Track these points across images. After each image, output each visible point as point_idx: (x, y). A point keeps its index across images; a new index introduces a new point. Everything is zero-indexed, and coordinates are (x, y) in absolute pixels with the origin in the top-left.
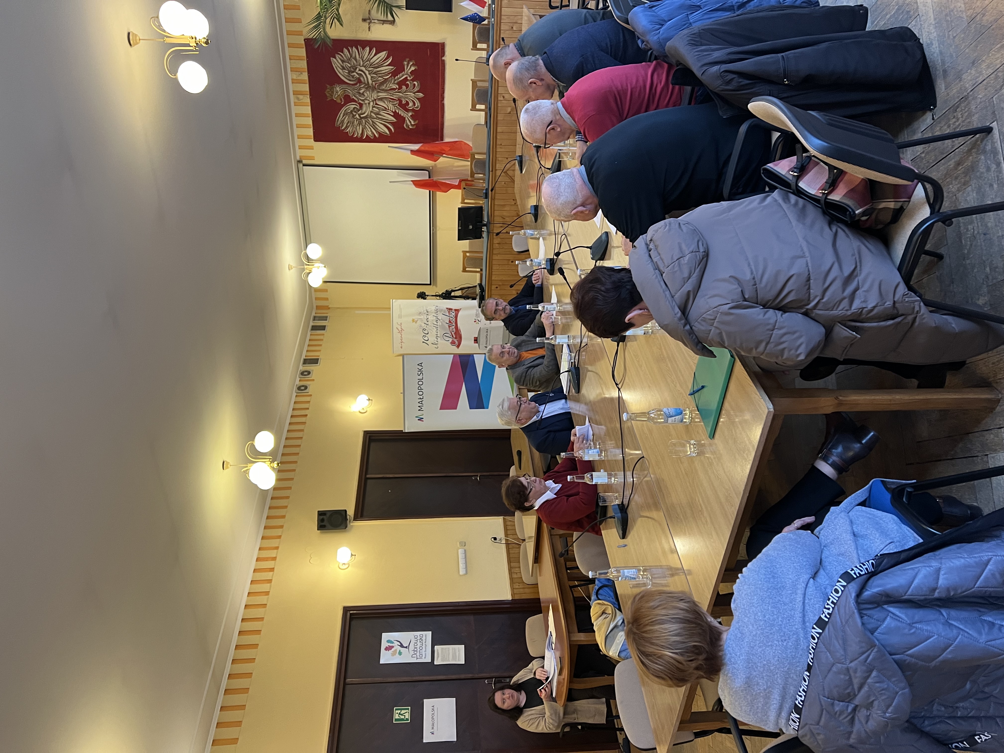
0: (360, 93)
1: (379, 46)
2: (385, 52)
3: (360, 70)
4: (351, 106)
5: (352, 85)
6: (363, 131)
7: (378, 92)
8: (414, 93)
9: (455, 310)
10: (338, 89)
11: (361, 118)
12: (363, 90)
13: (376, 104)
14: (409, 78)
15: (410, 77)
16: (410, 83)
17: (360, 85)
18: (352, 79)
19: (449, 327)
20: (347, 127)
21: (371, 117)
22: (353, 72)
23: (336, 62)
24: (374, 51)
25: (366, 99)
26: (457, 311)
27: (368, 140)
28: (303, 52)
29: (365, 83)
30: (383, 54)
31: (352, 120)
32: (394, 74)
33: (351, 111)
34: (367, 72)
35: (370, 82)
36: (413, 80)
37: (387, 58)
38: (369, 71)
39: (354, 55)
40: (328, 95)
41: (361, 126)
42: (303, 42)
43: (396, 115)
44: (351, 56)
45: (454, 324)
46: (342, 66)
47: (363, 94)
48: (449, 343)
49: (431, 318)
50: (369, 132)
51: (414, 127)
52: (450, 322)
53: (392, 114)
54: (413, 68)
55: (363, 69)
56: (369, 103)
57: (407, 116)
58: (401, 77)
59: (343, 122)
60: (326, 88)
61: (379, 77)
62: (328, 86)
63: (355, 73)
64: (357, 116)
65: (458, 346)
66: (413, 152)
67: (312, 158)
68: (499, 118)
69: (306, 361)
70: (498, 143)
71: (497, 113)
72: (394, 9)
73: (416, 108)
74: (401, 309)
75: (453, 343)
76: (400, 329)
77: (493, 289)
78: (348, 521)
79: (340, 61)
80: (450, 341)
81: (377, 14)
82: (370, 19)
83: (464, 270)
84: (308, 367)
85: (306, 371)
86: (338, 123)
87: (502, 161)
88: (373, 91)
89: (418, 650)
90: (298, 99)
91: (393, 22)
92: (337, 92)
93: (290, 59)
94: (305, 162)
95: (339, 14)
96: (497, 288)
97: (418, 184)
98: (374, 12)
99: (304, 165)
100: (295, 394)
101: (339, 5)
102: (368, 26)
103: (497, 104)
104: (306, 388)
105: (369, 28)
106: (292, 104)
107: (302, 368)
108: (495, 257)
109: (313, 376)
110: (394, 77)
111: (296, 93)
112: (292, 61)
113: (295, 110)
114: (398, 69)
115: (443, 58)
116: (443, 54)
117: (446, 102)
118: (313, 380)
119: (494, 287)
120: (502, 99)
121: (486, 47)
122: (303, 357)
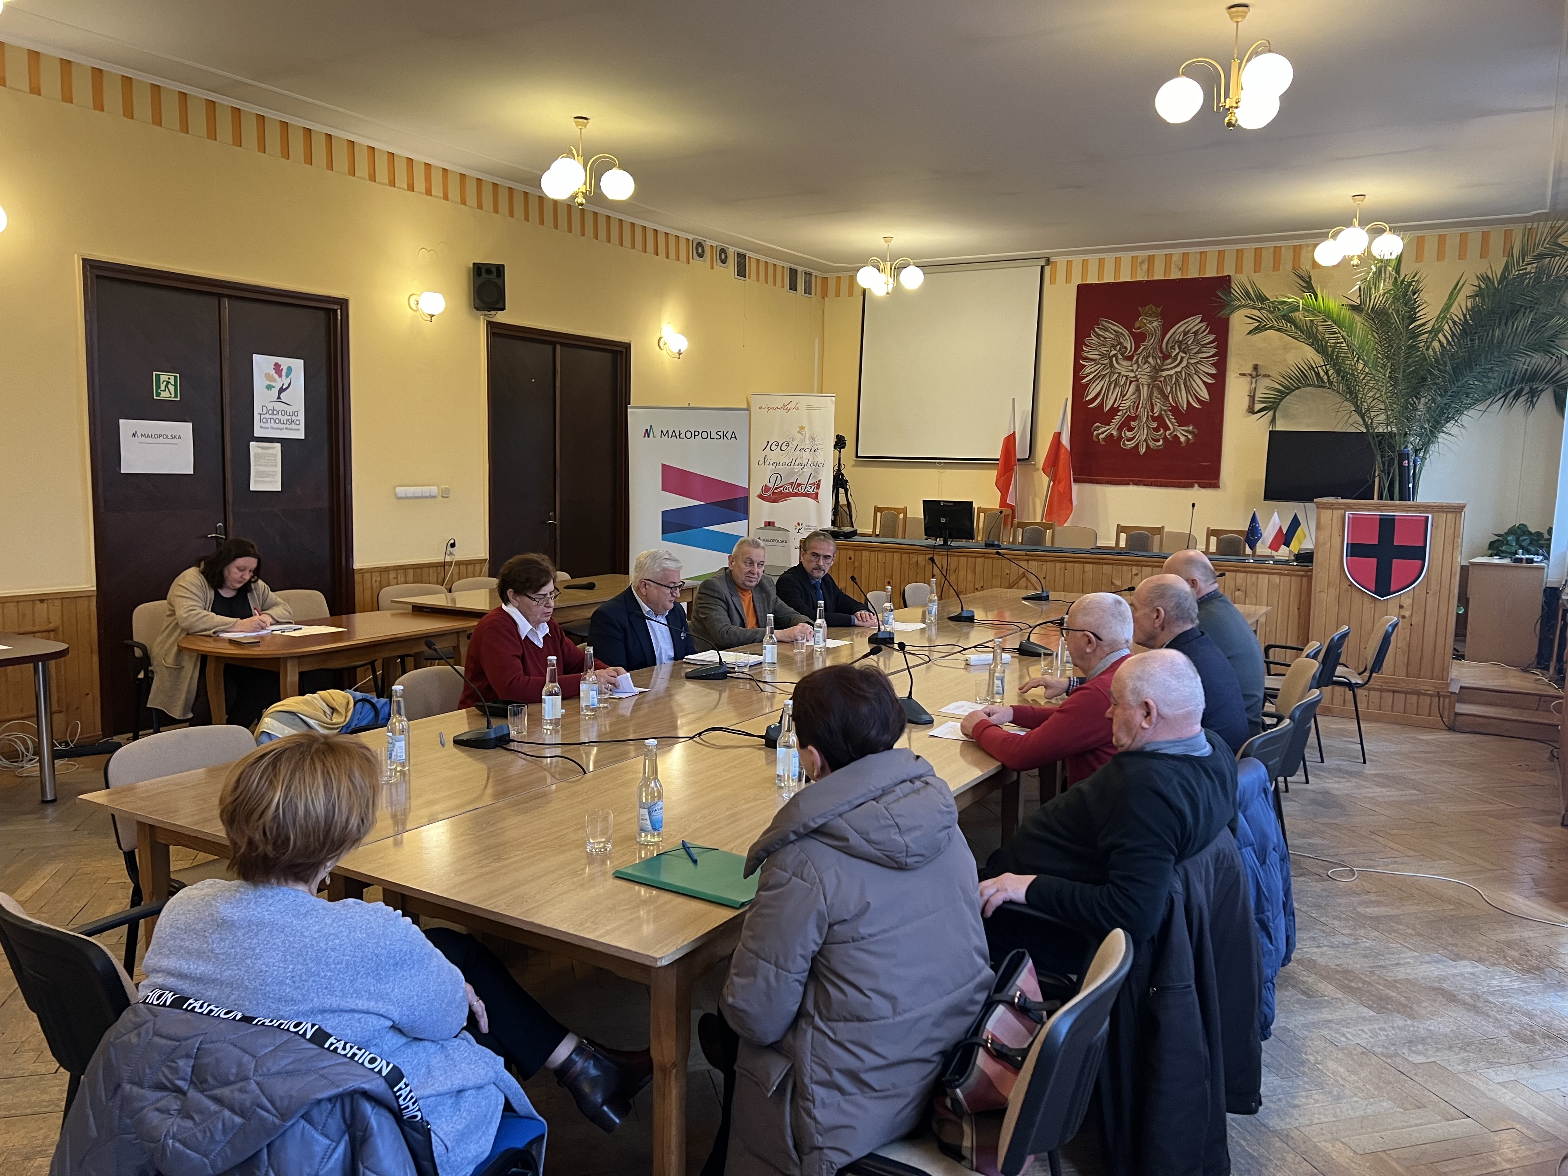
0: (1148, 357)
1: (1218, 389)
2: (1207, 397)
3: (1182, 358)
4: (1129, 344)
5: (1161, 346)
6: (1092, 360)
7: (1149, 385)
8: (1145, 440)
9: (817, 494)
10: (1155, 324)
11: (1111, 359)
12: (1152, 362)
13: (1131, 382)
14: (1168, 432)
15: (1170, 434)
16: (1161, 435)
17: (1159, 358)
18: (1170, 345)
19: (792, 484)
20: (1098, 336)
21: (1112, 373)
22: (1180, 348)
23: (1194, 323)
24: (1210, 381)
25: (1139, 365)
26: (816, 497)
27: (1078, 368)
28: (1211, 272)
29: (1163, 365)
30: (1204, 394)
31: (1109, 343)
32: (1175, 410)
33: (1121, 343)
34: (1178, 369)
35: (1164, 373)
36: (1165, 438)
37: (1199, 401)
38: (1180, 372)
39: (1204, 350)
40: (1147, 308)
41: (1099, 357)
42: (1225, 274)
43: (1114, 411)
44: (1203, 346)
45: (796, 491)
46: (1189, 331)
47: (1146, 362)
48: (766, 482)
49: (806, 455)
50: (1090, 369)
51: (1095, 439)
52: (799, 485)
53: (1115, 406)
54: (1182, 439)
55: (1184, 364)
56: (1132, 371)
57: (1112, 429)
58: (1170, 421)
59: (1106, 329)
60: (1157, 306)
61: (1172, 388)
62: (1159, 310)
63: (1177, 350)
64: (1114, 352)
65: (760, 497)
66: (1058, 435)
67: (1053, 281)
68: (1105, 566)
69: (741, 257)
70: (1069, 565)
71: (1112, 564)
72: (1271, 413)
73: (1124, 443)
74: (819, 409)
75: (766, 488)
76: (789, 407)
77: (849, 552)
78: (487, 313)
79: (1197, 328)
80: (769, 485)
81: (1263, 388)
82: (1257, 376)
83: (877, 510)
84: (732, 261)
85: (726, 257)
86: (1104, 323)
87: (1042, 570)
88: (1151, 377)
89: (275, 417)
90: (1142, 262)
91: (1251, 411)
92: (1151, 322)
93: (1201, 253)
94: (1047, 269)
95: (1266, 329)
96: (850, 558)
97: (1010, 441)
98: (1266, 382)
99: (1042, 268)
100: (691, 239)
101: (1279, 330)
102: (1247, 372)
103: (1127, 565)
104: (701, 256)
105: (1244, 375)
106: (1135, 253)
107: (732, 251)
108: (897, 556)
109: (719, 267)
110: (1170, 411)
111: (1151, 258)
112: (1198, 255)
113: (1126, 257)
114: (1183, 417)
115: (1196, 486)
116: (1202, 486)
117: (1132, 488)
118: (712, 268)
119: (851, 553)
120: (1134, 572)
121: (1211, 551)
122: (749, 254)
